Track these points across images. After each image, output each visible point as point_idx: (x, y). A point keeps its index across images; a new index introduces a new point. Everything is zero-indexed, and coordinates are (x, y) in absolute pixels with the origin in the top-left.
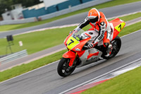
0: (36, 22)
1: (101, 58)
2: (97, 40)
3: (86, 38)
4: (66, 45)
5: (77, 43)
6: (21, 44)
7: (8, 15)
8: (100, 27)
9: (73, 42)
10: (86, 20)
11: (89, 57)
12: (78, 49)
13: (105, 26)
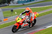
0: (22, 5)
1: (28, 26)
2: (28, 20)
3: (24, 18)
4: (16, 20)
5: (20, 20)
6: (16, 13)
7: (12, 2)
8: (30, 15)
9: (19, 19)
10: (24, 12)
11: (24, 26)
12: (21, 22)
13: (32, 14)
